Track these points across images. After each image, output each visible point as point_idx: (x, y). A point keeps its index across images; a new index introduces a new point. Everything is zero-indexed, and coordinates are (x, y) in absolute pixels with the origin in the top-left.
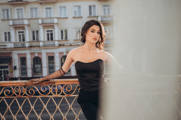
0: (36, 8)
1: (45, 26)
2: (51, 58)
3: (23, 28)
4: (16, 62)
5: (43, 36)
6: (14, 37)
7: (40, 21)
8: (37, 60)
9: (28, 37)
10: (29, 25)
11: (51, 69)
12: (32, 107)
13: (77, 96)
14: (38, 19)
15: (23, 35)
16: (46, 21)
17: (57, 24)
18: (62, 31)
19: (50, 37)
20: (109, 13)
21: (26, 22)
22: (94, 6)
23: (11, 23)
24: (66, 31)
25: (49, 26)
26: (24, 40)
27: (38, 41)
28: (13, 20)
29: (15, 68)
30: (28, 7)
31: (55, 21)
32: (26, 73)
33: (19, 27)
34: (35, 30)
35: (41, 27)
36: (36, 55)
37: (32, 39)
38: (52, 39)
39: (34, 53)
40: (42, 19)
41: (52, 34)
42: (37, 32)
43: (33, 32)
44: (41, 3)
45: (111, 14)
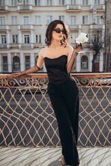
0: (16, 17)
1: (23, 31)
3: (5, 32)
5: (21, 39)
7: (19, 28)
8: (16, 59)
9: (9, 40)
10: (10, 30)
11: (28, 66)
12: (13, 96)
14: (17, 25)
15: (5, 39)
16: (24, 27)
17: (33, 30)
18: (37, 36)
19: (27, 40)
20: (75, 22)
21: (7, 28)
22: (63, 16)
24: (40, 36)
25: (26, 32)
26: (6, 42)
27: (17, 43)
30: (10, 15)
31: (32, 27)
32: (7, 69)
34: (15, 34)
35: (20, 32)
36: (16, 55)
37: (12, 42)
38: (28, 42)
39: (14, 53)
40: (21, 26)
41: (28, 38)
42: (17, 36)
43: (14, 36)
44: (20, 12)
45: (77, 23)
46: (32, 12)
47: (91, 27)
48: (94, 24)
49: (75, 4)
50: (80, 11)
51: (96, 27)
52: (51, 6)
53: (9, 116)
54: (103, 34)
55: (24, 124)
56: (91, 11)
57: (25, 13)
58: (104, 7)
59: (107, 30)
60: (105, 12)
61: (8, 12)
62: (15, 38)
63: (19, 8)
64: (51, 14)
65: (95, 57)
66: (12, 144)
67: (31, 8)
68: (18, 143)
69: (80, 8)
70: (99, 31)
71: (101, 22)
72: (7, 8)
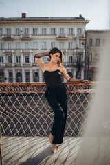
0: (19, 43)
1: (24, 53)
2: (28, 73)
3: (11, 54)
4: (7, 75)
5: (23, 60)
6: (6, 60)
7: (21, 51)
8: (19, 74)
9: (14, 60)
10: (14, 53)
13: (44, 92)
14: (20, 49)
15: (11, 59)
16: (25, 51)
17: (32, 53)
19: (28, 60)
21: (13, 51)
22: (54, 43)
23: (4, 51)
25: (27, 54)
26: (11, 62)
27: (20, 62)
28: (5, 49)
29: (6, 79)
30: (15, 42)
31: (31, 51)
33: (9, 54)
34: (18, 56)
35: (22, 54)
36: (19, 71)
37: (16, 62)
38: (28, 62)
39: (17, 70)
40: (23, 49)
42: (20, 57)
44: (22, 40)
45: (64, 48)
46: (31, 39)
47: (75, 50)
48: (77, 48)
49: (63, 34)
50: (67, 39)
51: (79, 51)
52: (45, 35)
53: (14, 114)
54: (84, 56)
55: (25, 120)
56: (75, 39)
57: (26, 40)
58: (84, 36)
59: (87, 53)
60: (85, 40)
61: (13, 39)
62: (18, 59)
63: (21, 36)
64: (45, 41)
65: (78, 73)
66: (17, 135)
67: (30, 36)
68: (21, 134)
69: (66, 36)
70: (81, 54)
71: (82, 47)
72: (12, 36)
